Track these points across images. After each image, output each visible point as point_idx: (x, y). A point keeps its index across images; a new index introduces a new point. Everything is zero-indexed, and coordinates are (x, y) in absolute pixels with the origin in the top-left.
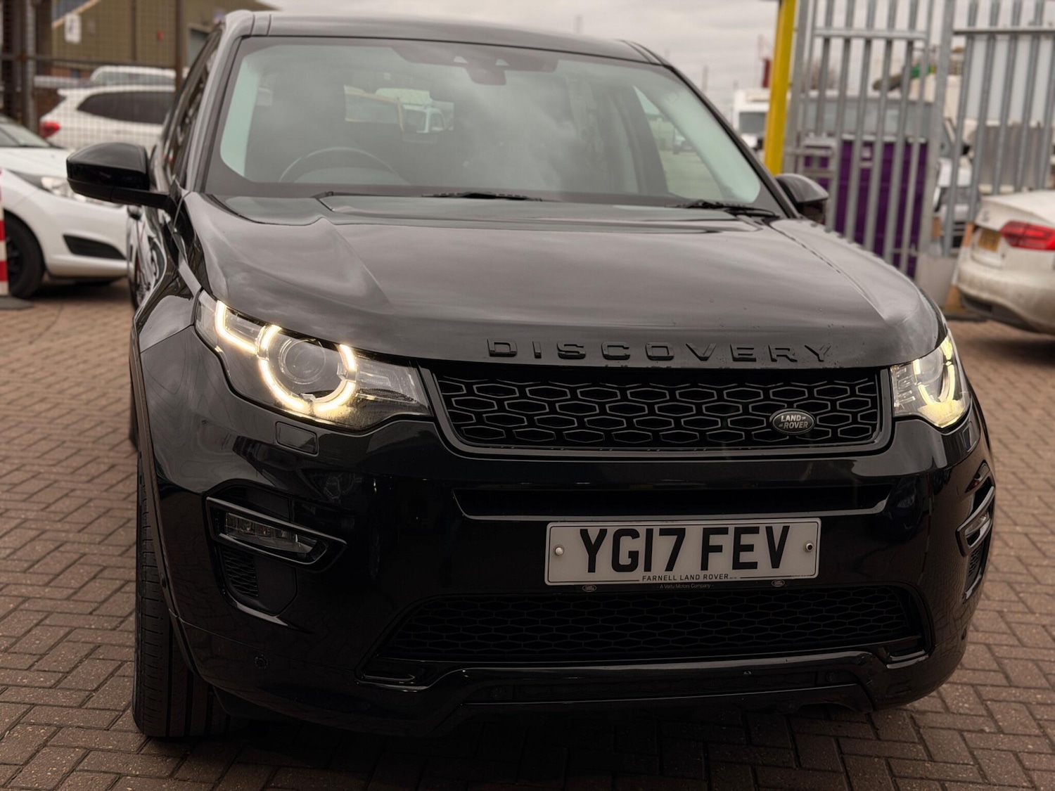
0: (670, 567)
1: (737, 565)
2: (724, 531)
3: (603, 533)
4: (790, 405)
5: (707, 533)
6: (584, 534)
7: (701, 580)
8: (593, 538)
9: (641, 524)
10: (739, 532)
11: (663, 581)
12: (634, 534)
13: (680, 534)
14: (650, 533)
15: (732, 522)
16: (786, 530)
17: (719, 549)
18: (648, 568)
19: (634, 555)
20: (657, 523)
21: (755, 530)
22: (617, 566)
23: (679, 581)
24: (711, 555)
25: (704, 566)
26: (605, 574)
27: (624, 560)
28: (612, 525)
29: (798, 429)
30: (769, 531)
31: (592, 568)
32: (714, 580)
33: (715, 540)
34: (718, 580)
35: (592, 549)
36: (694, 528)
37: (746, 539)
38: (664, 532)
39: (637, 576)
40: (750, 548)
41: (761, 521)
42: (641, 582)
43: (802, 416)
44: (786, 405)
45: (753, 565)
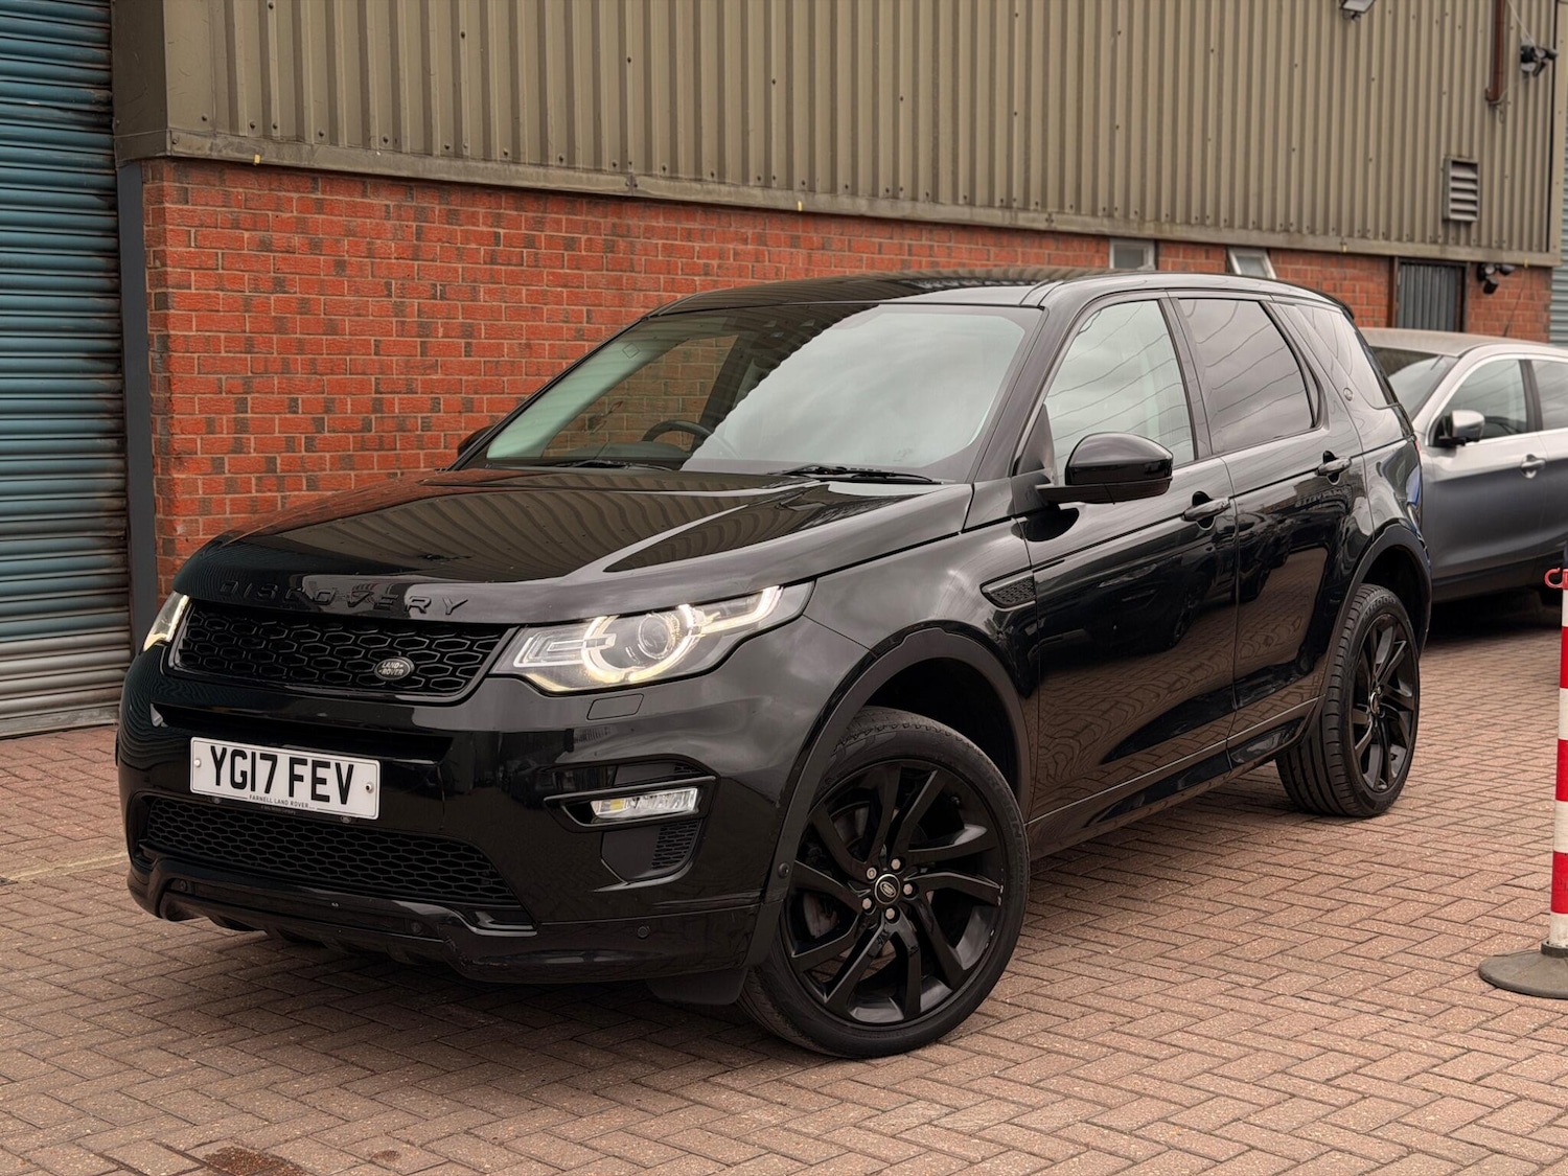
0: (267, 791)
1: (315, 797)
2: (303, 762)
3: (224, 750)
4: (404, 655)
5: (293, 762)
6: (213, 749)
7: (289, 806)
8: (219, 753)
9: (248, 749)
10: (316, 764)
11: (263, 802)
12: (244, 756)
13: (273, 759)
14: (254, 754)
15: (310, 756)
16: (351, 768)
17: (300, 778)
18: (253, 789)
19: (244, 774)
20: (259, 750)
21: (326, 765)
22: (235, 785)
23: (273, 804)
24: (295, 783)
25: (291, 794)
26: (226, 790)
27: (238, 779)
28: (231, 746)
29: (393, 676)
30: (338, 766)
31: (218, 783)
32: (298, 807)
33: (299, 770)
34: (301, 808)
35: (219, 764)
36: (284, 756)
37: (321, 773)
38: (264, 757)
39: (245, 795)
40: (323, 781)
41: (332, 759)
42: (248, 800)
43: (401, 663)
44: (400, 653)
45: (326, 799)
